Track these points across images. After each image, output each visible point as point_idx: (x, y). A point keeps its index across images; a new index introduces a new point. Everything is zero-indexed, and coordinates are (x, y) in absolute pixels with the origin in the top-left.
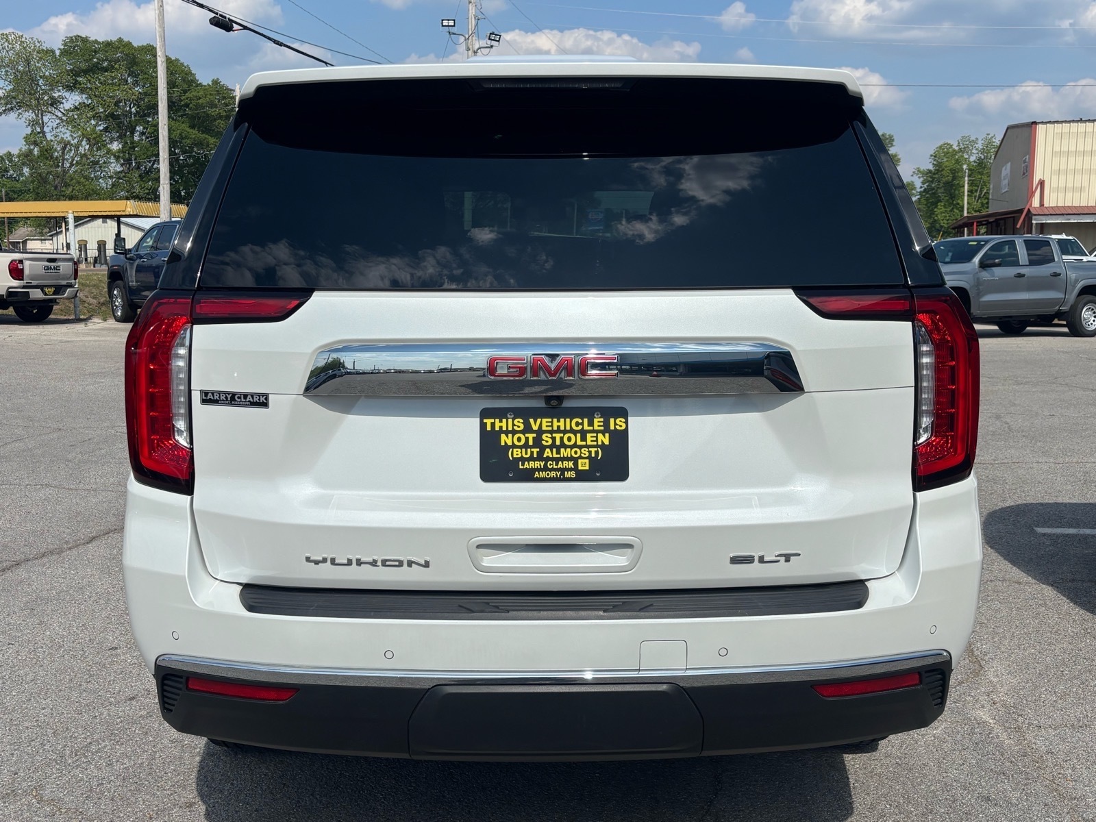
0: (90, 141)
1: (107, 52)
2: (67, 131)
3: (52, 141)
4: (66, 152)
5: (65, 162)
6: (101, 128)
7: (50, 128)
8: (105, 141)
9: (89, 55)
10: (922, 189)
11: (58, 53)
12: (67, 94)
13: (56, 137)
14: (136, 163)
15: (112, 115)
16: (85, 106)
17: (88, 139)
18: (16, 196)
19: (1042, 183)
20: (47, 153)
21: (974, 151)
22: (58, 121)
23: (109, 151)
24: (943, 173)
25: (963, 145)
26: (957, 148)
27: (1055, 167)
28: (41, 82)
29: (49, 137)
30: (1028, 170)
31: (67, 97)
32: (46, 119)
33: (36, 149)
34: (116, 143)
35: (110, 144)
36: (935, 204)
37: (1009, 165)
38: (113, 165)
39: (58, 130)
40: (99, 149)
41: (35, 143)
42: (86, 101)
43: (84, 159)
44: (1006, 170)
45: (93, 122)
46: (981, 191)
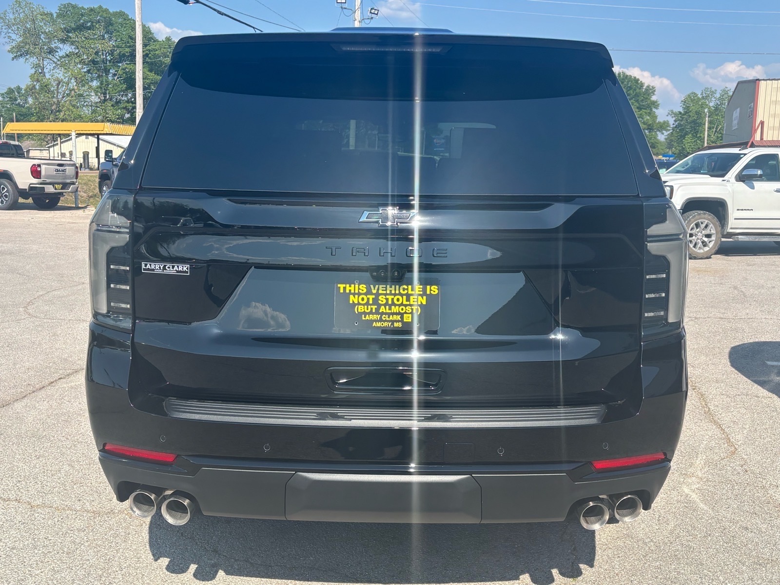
0: (77, 80)
1: (90, 15)
2: (60, 72)
3: (50, 79)
4: (60, 87)
5: (59, 94)
6: (85, 70)
7: (48, 70)
8: (88, 79)
9: (78, 18)
10: (675, 125)
11: (55, 15)
12: (61, 46)
13: (52, 76)
14: (109, 96)
15: (94, 62)
16: (74, 54)
17: (76, 78)
18: (22, 118)
19: (762, 123)
20: (45, 88)
21: (713, 99)
22: (54, 65)
23: (90, 87)
24: (691, 114)
25: (705, 94)
26: (700, 96)
27: (772, 112)
28: (42, 36)
29: (48, 76)
30: (753, 113)
31: (62, 48)
32: (45, 63)
33: (38, 84)
34: (95, 81)
35: (91, 82)
36: (683, 137)
37: (738, 110)
38: (93, 97)
39: (54, 71)
40: (83, 86)
41: (38, 81)
42: (74, 51)
43: (73, 92)
44: (736, 114)
45: (79, 66)
46: (717, 128)
